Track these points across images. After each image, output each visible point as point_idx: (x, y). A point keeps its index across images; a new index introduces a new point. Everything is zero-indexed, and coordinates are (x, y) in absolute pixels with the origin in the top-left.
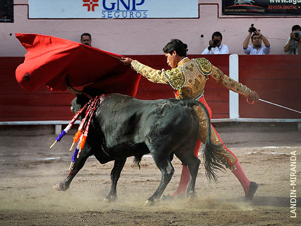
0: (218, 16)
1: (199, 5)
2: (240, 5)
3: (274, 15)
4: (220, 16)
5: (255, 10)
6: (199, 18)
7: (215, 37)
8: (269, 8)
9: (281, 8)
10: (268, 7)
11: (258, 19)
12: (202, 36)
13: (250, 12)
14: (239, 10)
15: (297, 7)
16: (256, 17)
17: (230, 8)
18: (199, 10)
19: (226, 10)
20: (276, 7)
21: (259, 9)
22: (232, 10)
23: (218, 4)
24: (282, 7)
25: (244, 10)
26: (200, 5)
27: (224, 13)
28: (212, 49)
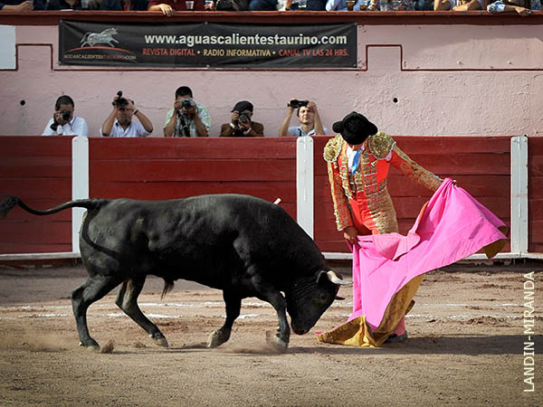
0: (52, 67)
1: (17, 46)
2: (92, 47)
3: (154, 66)
4: (56, 66)
5: (120, 57)
6: (17, 69)
7: (62, 106)
8: (144, 53)
9: (166, 52)
10: (142, 51)
11: (125, 72)
12: (23, 103)
13: (109, 60)
14: (90, 57)
15: (195, 52)
16: (120, 68)
17: (73, 53)
18: (17, 55)
19: (66, 56)
20: (156, 52)
21: (125, 54)
22: (78, 57)
23: (51, 45)
24: (168, 51)
25: (100, 57)
26: (19, 47)
27: (62, 61)
28: (59, 127)
